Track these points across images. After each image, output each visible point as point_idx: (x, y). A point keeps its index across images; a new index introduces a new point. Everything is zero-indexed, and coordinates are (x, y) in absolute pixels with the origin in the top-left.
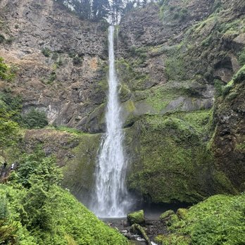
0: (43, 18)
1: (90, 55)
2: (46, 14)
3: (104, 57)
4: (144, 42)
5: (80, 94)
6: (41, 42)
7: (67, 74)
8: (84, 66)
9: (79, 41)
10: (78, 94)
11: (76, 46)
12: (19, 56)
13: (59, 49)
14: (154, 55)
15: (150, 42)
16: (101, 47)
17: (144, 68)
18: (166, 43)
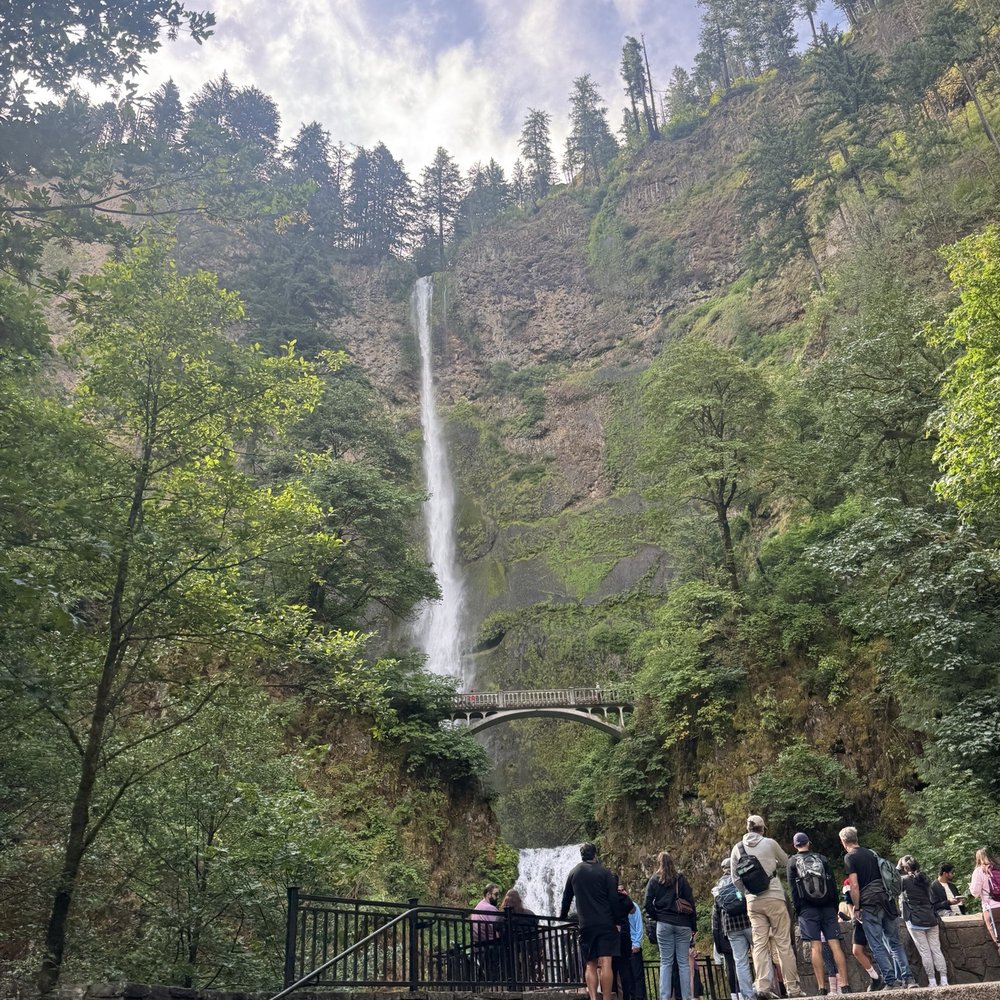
3: (401, 395)
4: (535, 345)
14: (569, 395)
15: (556, 348)
16: (388, 360)
17: (538, 442)
18: (610, 354)
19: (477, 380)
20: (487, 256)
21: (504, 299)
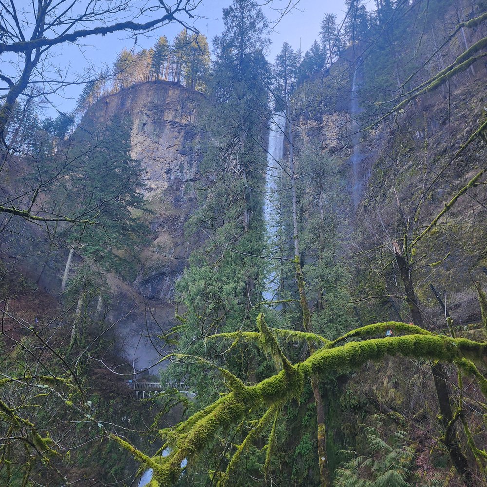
2: (170, 117)
4: (323, 145)
13: (192, 175)
20: (302, 100)
21: (309, 122)
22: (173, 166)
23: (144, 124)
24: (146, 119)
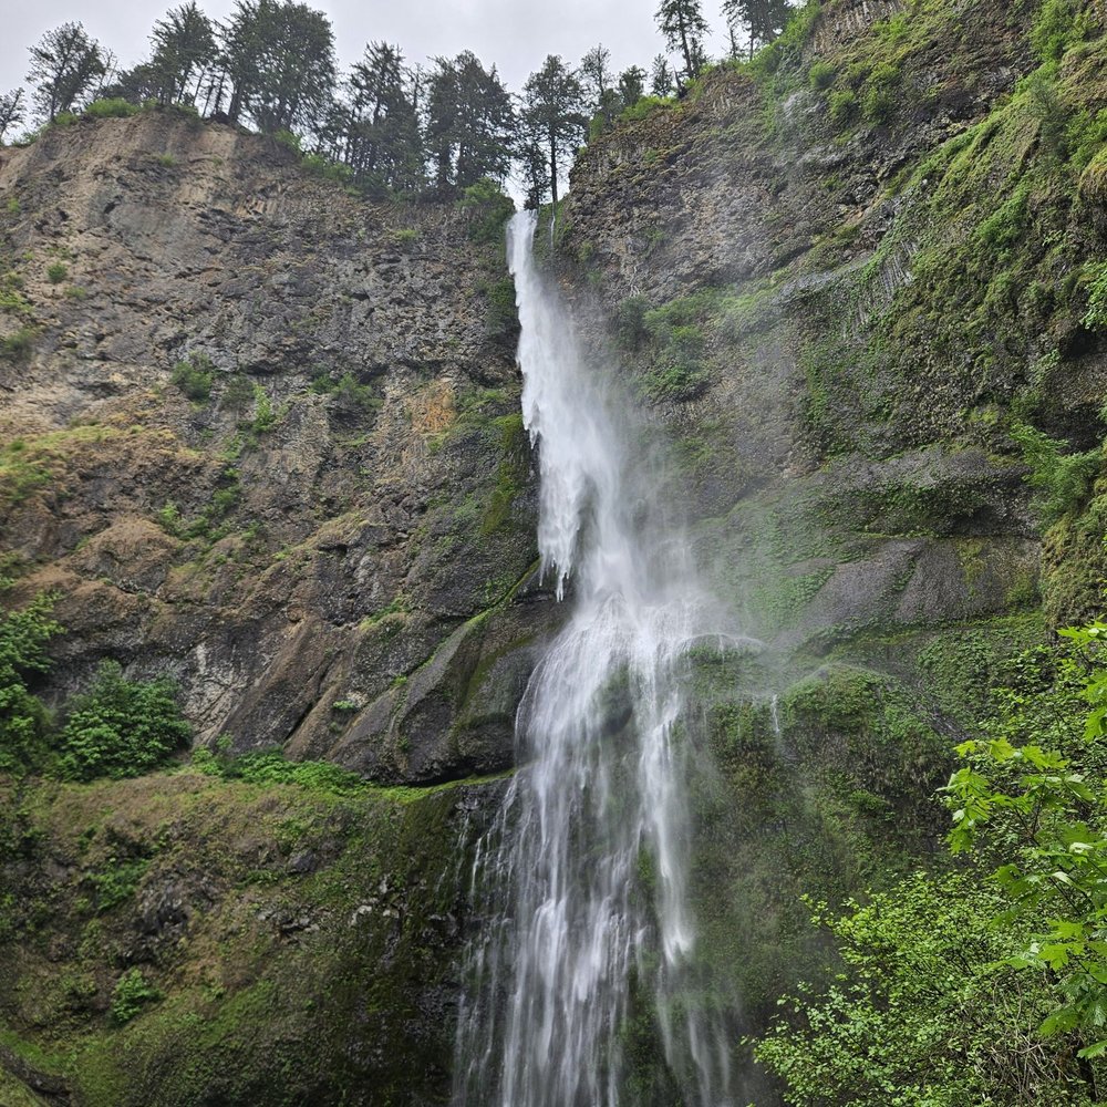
0: (186, 220)
1: (415, 367)
2: (200, 196)
3: (491, 371)
4: (685, 269)
5: (361, 573)
6: (169, 332)
7: (295, 475)
8: (383, 429)
9: (360, 309)
10: (350, 575)
11: (343, 333)
12: (63, 414)
13: (257, 355)
14: (740, 328)
15: (717, 266)
16: (471, 321)
17: (691, 406)
18: (803, 260)
19: (601, 338)
20: (611, 162)
21: (636, 211)
22: (193, 327)
23: (111, 207)
24: (119, 191)
